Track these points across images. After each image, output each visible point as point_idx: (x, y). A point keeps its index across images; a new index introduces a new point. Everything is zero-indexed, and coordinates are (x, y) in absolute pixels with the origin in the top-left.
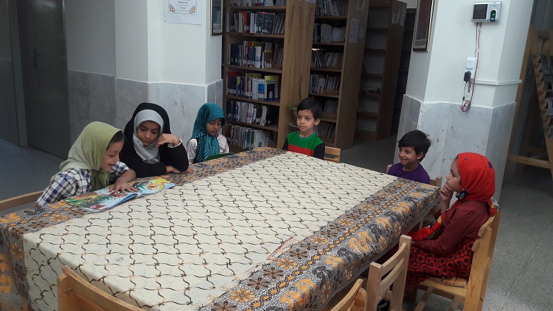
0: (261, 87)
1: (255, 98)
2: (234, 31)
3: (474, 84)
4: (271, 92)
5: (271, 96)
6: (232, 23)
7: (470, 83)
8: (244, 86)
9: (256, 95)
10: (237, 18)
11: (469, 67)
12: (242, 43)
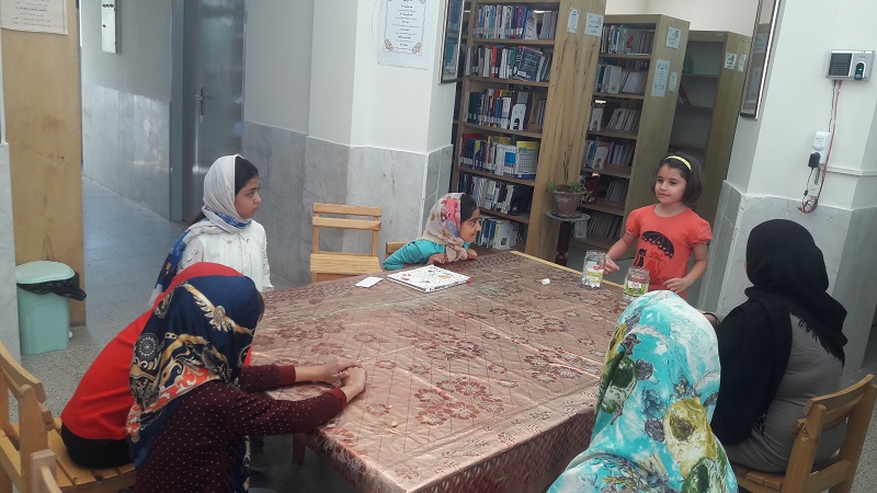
0: (510, 159)
1: (499, 172)
2: (477, 74)
3: (825, 171)
6: (475, 63)
7: (819, 170)
8: (484, 154)
9: (500, 169)
10: (483, 56)
11: (817, 145)
12: (486, 92)
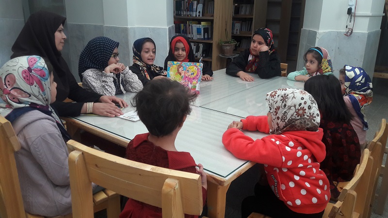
0: (199, 31)
1: (195, 38)
3: (355, 16)
4: (206, 34)
5: (206, 36)
8: (186, 30)
9: (195, 36)
11: (350, 4)
